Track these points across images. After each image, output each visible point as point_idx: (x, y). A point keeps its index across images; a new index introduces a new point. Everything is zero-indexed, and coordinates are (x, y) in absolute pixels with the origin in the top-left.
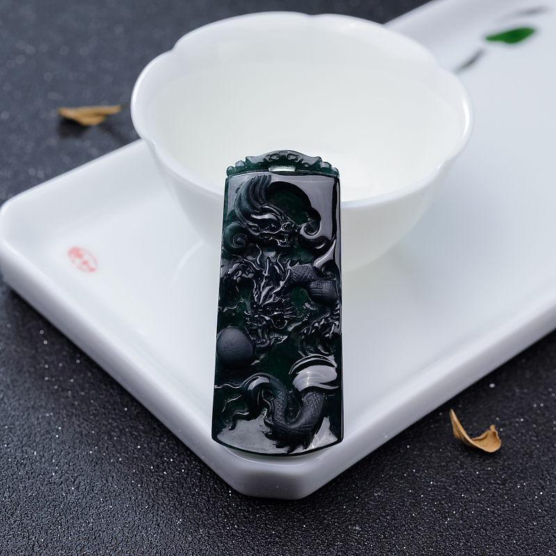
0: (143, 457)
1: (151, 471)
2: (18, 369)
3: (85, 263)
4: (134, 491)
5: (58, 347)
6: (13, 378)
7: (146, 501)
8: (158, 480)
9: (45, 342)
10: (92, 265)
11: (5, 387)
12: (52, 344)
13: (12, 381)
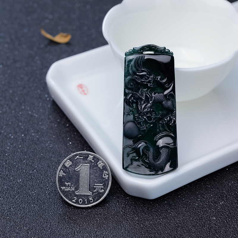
0: (118, 191)
1: (122, 197)
2: (60, 155)
3: (83, 91)
4: (116, 206)
5: (76, 145)
6: (58, 159)
7: (121, 210)
8: (126, 201)
9: (70, 143)
10: (86, 92)
11: (55, 163)
12: (73, 144)
13: (58, 161)
